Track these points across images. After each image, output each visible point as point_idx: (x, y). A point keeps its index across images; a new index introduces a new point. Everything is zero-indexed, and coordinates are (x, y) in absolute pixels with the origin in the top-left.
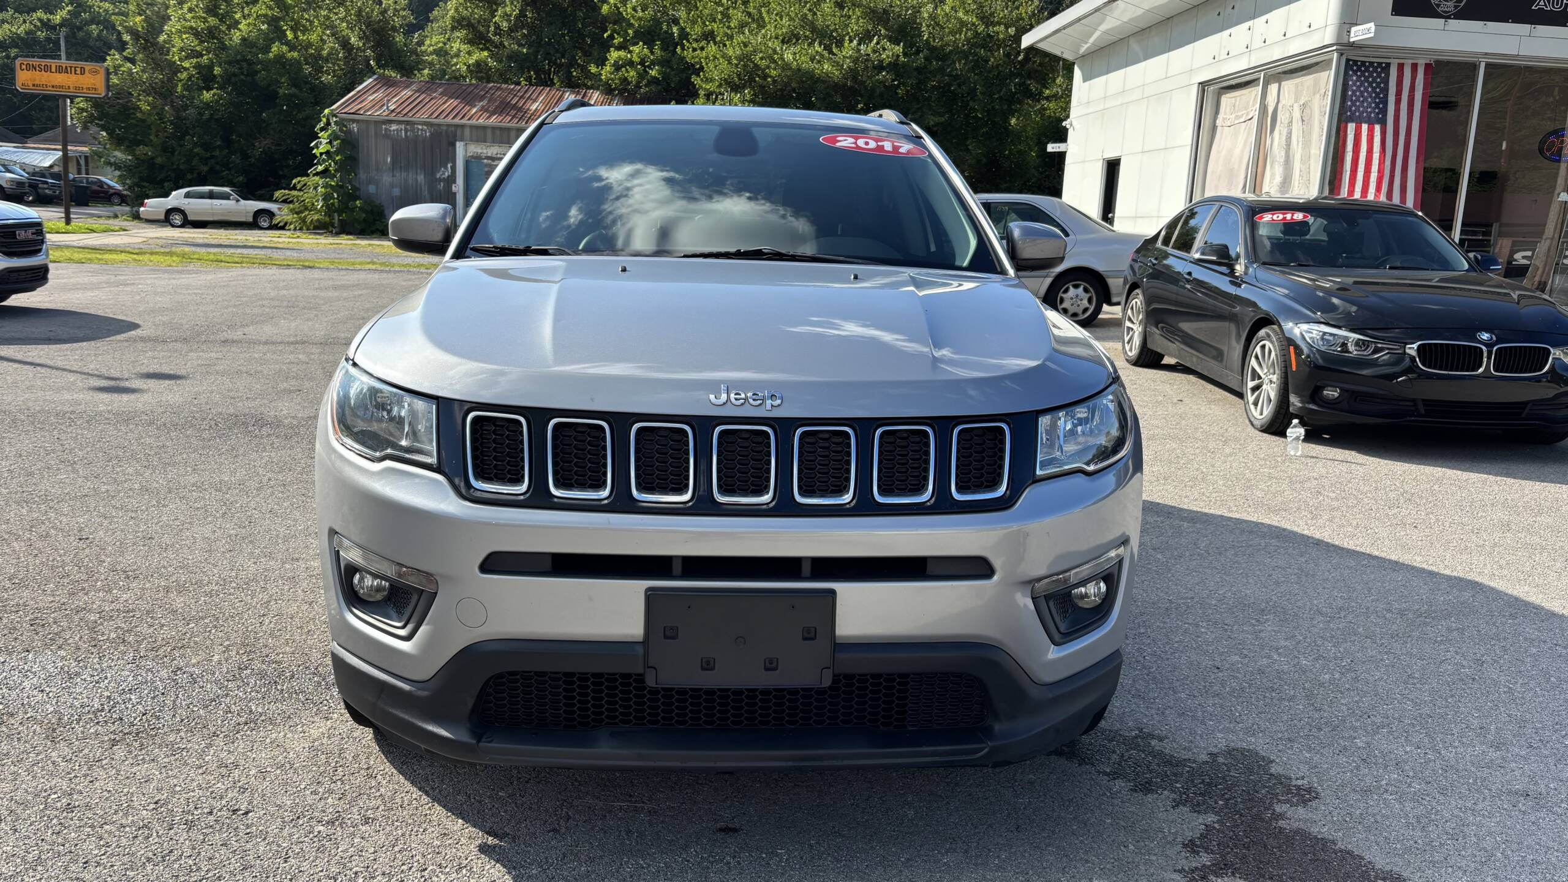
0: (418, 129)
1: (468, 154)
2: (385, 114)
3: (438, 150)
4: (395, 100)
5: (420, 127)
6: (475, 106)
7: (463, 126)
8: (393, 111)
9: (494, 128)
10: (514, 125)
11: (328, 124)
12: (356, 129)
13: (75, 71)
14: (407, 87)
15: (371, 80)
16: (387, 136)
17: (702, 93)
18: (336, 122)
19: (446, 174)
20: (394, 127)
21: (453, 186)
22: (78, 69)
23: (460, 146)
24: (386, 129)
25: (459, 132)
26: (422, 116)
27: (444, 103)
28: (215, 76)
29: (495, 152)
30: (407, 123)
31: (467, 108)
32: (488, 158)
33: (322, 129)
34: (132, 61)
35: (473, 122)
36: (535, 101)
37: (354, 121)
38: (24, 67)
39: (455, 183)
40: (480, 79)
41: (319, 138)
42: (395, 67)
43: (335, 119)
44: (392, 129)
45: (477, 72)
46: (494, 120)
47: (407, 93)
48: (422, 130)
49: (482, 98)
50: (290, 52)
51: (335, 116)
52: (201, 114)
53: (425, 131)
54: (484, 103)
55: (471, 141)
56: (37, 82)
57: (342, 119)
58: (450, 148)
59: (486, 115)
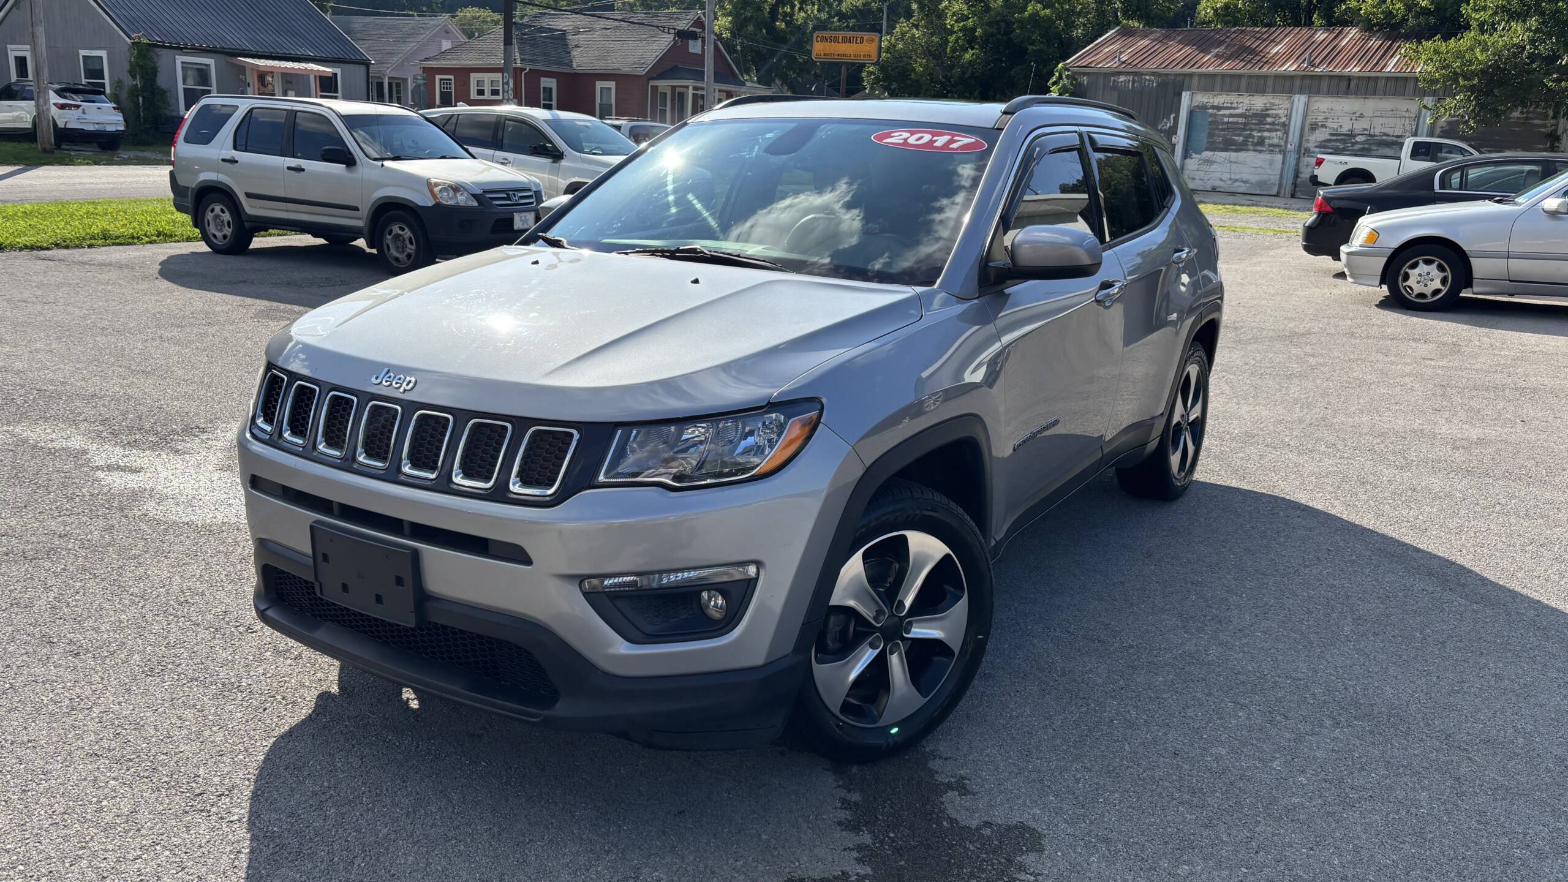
0: (1146, 80)
1: (1195, 104)
2: (1115, 65)
3: (1163, 101)
4: (1129, 51)
5: (1148, 78)
6: (1209, 54)
7: (1191, 75)
8: (1124, 62)
9: (1224, 76)
10: (1246, 71)
11: (1060, 77)
12: (1086, 82)
13: (857, 40)
14: (1146, 36)
15: (1113, 31)
16: (1115, 87)
17: (1474, 24)
18: (1067, 76)
19: (1168, 125)
20: (1122, 78)
21: (1174, 137)
22: (859, 39)
23: (1186, 96)
24: (1114, 81)
25: (1186, 82)
26: (1151, 66)
27: (1178, 52)
28: (976, 37)
29: (1222, 102)
30: (1136, 74)
31: (1202, 55)
32: (1213, 107)
33: (1054, 83)
34: (917, 27)
35: (1203, 70)
36: (1279, 43)
37: (1084, 74)
38: (819, 39)
39: (1176, 134)
40: (1227, 23)
41: (1051, 91)
42: (1139, 19)
43: (1067, 73)
44: (1120, 80)
45: (1224, 16)
46: (1226, 67)
47: (1145, 42)
48: (1149, 80)
49: (1219, 44)
50: (1043, 9)
51: (1068, 70)
52: (964, 73)
53: (1153, 81)
54: (1221, 49)
55: (1198, 90)
56: (827, 52)
57: (1074, 73)
58: (1176, 98)
59: (1219, 61)
